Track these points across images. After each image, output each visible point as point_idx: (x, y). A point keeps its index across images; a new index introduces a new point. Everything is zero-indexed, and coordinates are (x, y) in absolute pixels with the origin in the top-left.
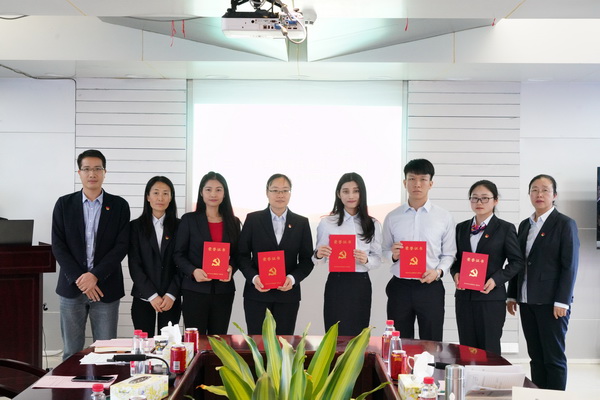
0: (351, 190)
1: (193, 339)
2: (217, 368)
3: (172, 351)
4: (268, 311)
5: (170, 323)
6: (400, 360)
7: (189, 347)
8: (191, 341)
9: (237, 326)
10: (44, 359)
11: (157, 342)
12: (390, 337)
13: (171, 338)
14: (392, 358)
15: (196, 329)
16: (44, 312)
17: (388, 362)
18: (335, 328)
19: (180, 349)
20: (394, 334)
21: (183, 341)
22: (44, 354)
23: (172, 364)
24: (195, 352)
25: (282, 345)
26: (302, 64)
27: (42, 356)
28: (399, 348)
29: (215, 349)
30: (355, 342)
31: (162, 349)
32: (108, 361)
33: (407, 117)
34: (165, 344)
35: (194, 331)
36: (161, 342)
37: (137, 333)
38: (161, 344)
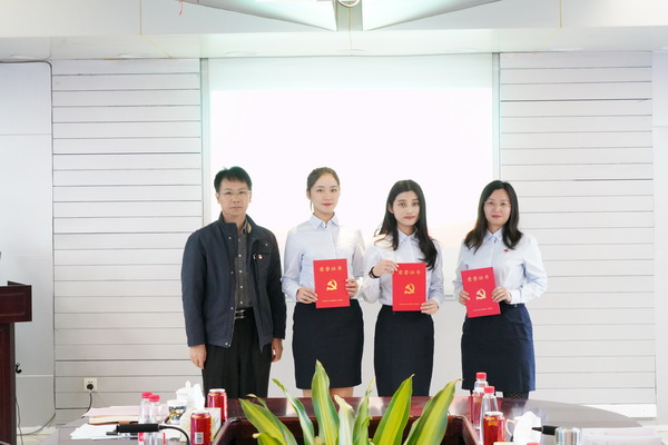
0: (409, 202)
1: (219, 403)
2: (255, 436)
3: (192, 419)
5: (188, 384)
6: (495, 424)
7: (214, 414)
8: (216, 406)
9: (278, 384)
10: (18, 438)
11: (171, 409)
12: (482, 395)
13: (191, 402)
14: (485, 422)
16: (17, 375)
17: (480, 428)
18: (408, 383)
19: (202, 415)
20: (487, 391)
21: (206, 406)
22: (18, 432)
23: (193, 436)
24: (223, 421)
25: (337, 407)
26: (355, 34)
27: (16, 435)
28: (493, 409)
29: (250, 415)
30: (435, 400)
31: (178, 418)
32: (108, 434)
33: (499, 101)
34: (182, 411)
35: (220, 393)
36: (177, 408)
37: (146, 395)
38: (177, 412)
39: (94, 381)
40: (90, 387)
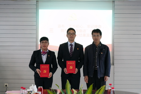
4: (68, 80)
5: (33, 85)
7: (40, 93)
8: (40, 91)
11: (28, 92)
13: (33, 90)
15: (42, 87)
18: (91, 86)
19: (37, 93)
21: (37, 91)
30: (100, 90)
33: (114, 14)
34: (31, 92)
35: (41, 88)
36: (30, 91)
37: (22, 88)
38: (30, 92)
39: (7, 84)
40: (6, 86)
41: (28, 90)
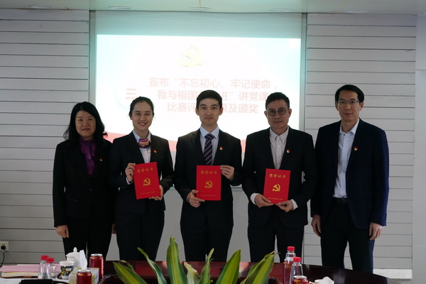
1: (98, 265)
3: (78, 276)
5: (75, 249)
7: (95, 272)
8: (96, 267)
11: (62, 268)
12: (291, 263)
13: (77, 263)
14: (293, 283)
15: (101, 255)
18: (238, 254)
19: (85, 274)
20: (295, 260)
21: (88, 266)
24: (100, 277)
28: (299, 274)
29: (121, 274)
31: (68, 275)
33: (306, 48)
34: (70, 269)
35: (98, 257)
36: (67, 267)
37: (44, 258)
38: (67, 270)
39: (6, 244)
40: (3, 248)
41: (62, 264)
